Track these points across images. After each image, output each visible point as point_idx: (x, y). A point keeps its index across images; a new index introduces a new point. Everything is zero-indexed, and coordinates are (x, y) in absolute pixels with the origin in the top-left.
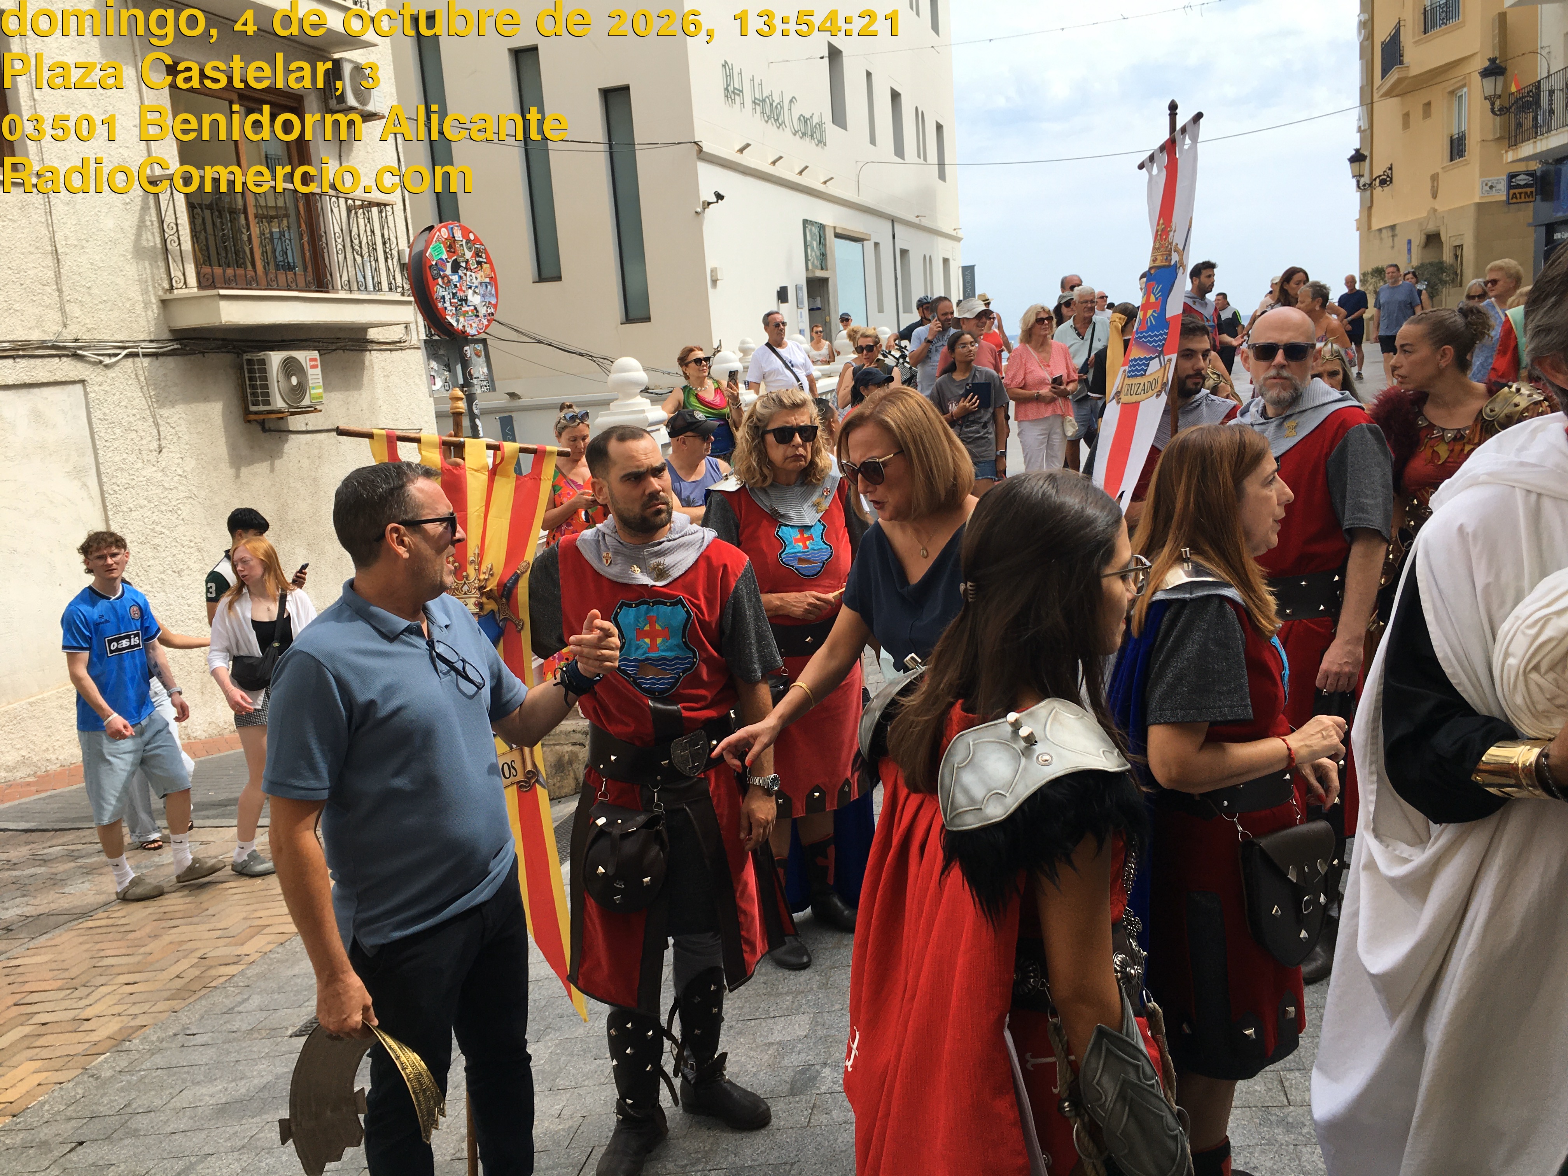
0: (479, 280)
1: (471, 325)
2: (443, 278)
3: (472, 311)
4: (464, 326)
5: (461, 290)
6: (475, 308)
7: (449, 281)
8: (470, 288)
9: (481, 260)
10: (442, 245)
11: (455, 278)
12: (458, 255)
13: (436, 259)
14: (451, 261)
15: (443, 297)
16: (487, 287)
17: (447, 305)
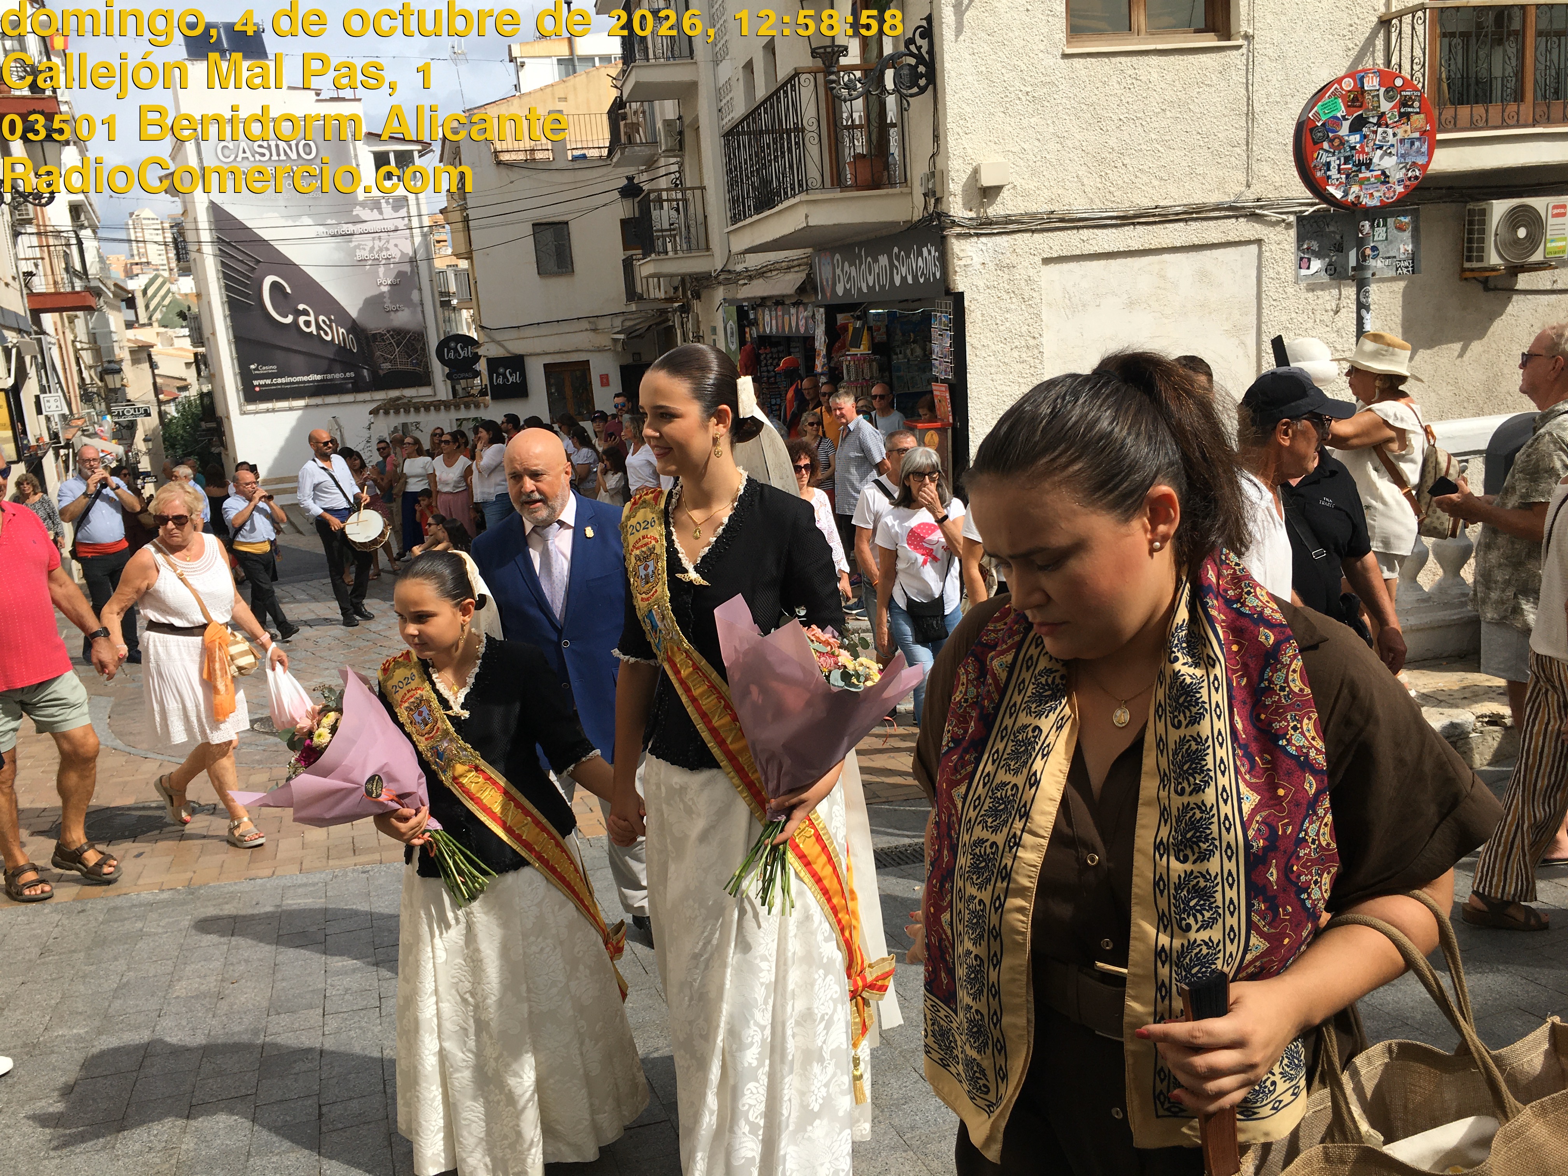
0: (1399, 137)
1: (1371, 195)
2: (1331, 141)
3: (1376, 177)
4: (1358, 197)
5: (1363, 152)
6: (1384, 173)
7: (1342, 143)
8: (1381, 147)
9: (1410, 110)
10: (1340, 100)
11: (1355, 139)
12: (1368, 110)
13: (1324, 118)
14: (1351, 118)
15: (1328, 164)
16: (1412, 144)
17: (1333, 173)
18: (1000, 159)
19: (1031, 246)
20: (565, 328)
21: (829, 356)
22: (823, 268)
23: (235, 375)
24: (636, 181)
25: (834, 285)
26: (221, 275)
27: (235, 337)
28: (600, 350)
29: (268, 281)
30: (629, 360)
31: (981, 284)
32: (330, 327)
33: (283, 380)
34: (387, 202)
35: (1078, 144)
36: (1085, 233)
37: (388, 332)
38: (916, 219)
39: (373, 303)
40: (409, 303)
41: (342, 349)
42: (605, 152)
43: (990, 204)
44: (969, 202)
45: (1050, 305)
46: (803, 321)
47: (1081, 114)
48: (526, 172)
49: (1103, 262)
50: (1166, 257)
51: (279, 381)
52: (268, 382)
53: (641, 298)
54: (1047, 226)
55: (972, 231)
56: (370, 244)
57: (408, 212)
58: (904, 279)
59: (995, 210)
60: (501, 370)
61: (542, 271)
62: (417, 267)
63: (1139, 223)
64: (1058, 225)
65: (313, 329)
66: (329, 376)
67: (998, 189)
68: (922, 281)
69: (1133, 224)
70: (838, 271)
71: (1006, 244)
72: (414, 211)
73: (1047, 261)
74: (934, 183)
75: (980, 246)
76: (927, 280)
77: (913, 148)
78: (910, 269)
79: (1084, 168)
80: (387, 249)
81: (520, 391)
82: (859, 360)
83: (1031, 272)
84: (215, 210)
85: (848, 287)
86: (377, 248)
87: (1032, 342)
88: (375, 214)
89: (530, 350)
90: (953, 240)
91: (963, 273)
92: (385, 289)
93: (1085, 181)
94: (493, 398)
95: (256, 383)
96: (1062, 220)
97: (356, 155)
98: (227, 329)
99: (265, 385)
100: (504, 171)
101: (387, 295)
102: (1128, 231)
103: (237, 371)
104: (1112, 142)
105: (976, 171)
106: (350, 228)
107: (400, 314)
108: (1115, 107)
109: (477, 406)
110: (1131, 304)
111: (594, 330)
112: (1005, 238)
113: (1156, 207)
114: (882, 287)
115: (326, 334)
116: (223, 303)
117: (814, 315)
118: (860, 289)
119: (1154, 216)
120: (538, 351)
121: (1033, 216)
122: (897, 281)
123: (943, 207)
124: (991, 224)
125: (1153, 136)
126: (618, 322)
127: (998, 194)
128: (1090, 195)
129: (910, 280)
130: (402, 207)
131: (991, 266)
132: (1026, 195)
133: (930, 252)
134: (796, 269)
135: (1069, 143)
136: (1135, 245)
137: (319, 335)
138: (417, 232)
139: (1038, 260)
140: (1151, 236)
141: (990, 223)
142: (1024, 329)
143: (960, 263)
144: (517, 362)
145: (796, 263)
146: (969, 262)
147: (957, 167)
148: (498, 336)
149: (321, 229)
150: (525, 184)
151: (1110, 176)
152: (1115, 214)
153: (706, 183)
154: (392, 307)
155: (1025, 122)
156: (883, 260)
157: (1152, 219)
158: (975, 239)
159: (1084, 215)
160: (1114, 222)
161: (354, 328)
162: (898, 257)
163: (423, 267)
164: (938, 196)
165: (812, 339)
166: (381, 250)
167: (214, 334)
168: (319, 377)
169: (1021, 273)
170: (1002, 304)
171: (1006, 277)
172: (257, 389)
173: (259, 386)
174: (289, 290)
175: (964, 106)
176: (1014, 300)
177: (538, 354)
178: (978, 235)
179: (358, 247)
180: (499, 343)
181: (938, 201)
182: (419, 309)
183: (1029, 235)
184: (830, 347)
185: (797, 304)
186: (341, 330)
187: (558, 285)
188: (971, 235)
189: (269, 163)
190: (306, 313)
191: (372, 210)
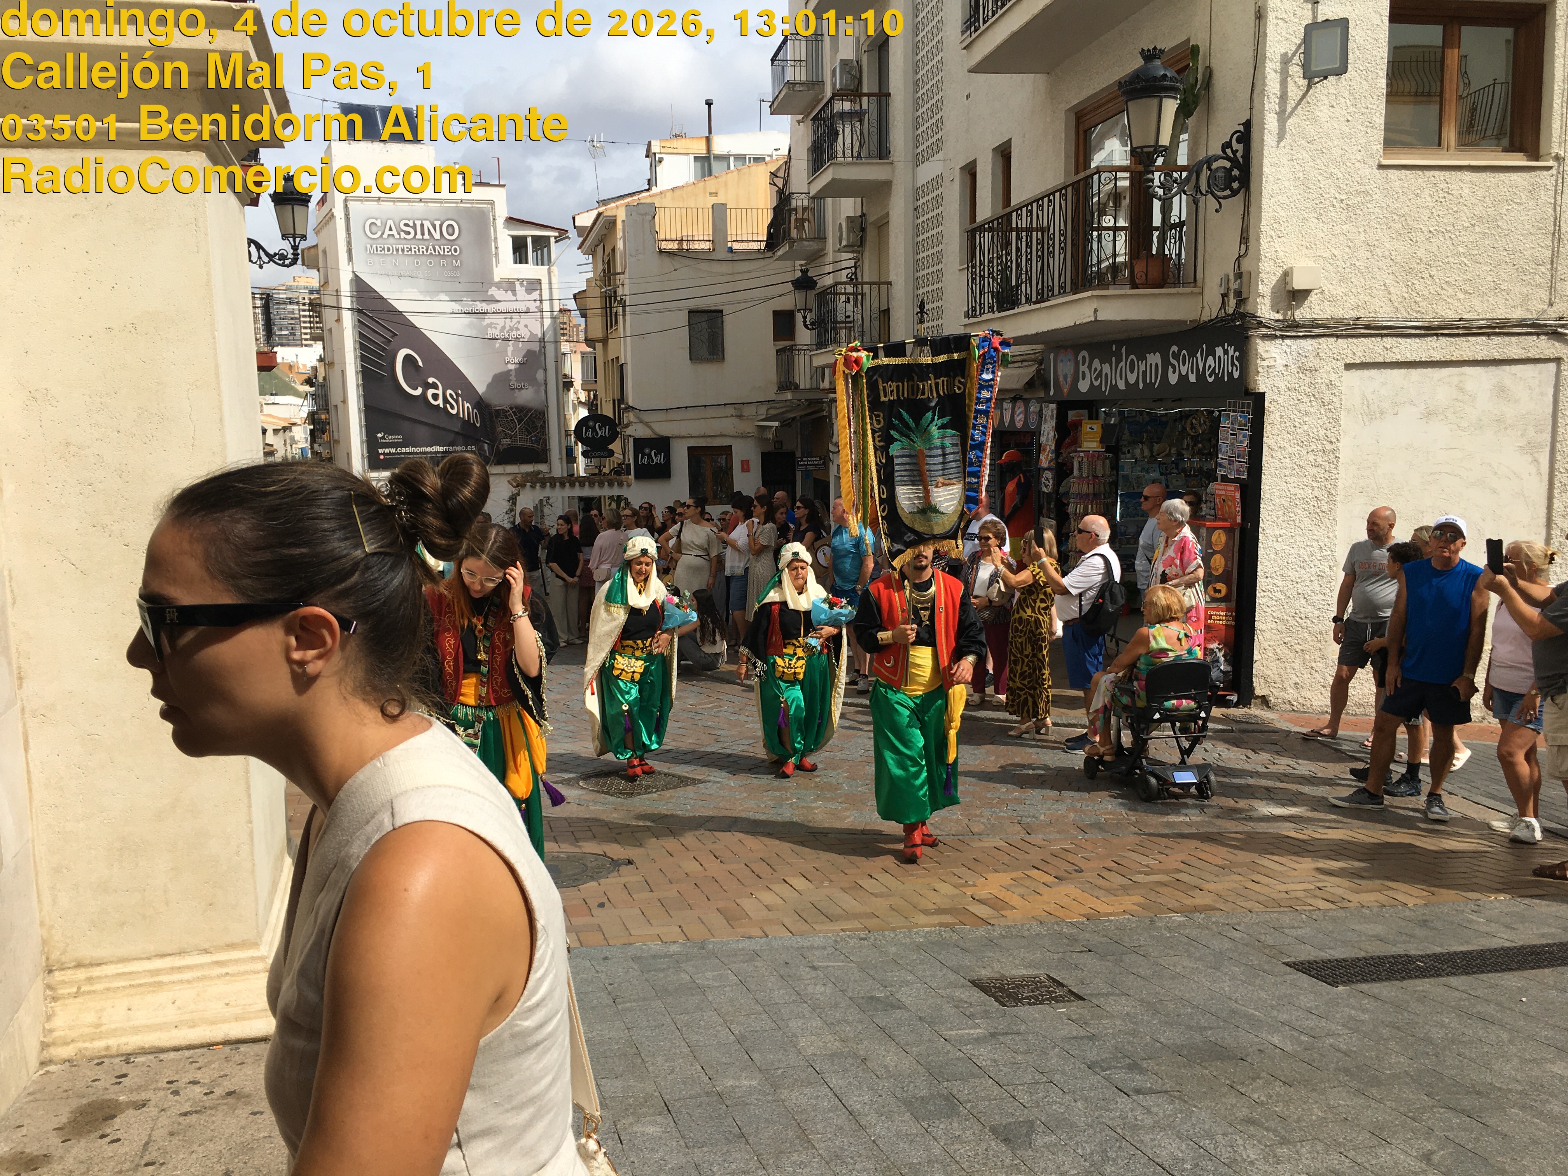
18: (1311, 264)
19: (1335, 351)
20: (711, 412)
21: (1058, 451)
22: (1060, 366)
23: (362, 442)
24: (809, 274)
25: (1076, 380)
26: (358, 346)
27: (365, 406)
28: (743, 436)
29: (402, 353)
30: (770, 448)
31: (1282, 386)
32: (457, 401)
33: (407, 450)
34: (522, 284)
35: (1387, 253)
36: (1389, 341)
37: (511, 408)
38: (1206, 317)
39: (500, 380)
40: (533, 381)
41: (466, 424)
42: (763, 245)
43: (1299, 306)
44: (1277, 303)
45: (1348, 411)
46: (1022, 416)
47: (1392, 224)
48: (687, 261)
49: (1403, 371)
50: (1466, 369)
51: (404, 450)
52: (393, 450)
53: (797, 387)
54: (1353, 332)
55: (1278, 333)
56: (501, 323)
57: (541, 295)
58: (1183, 379)
59: (1302, 313)
60: (647, 451)
61: (694, 357)
62: (544, 347)
63: (1443, 335)
64: (1363, 331)
65: (440, 402)
66: (451, 449)
67: (1306, 293)
68: (1210, 380)
69: (1437, 335)
70: (1083, 368)
71: (1310, 348)
72: (545, 296)
73: (1349, 367)
74: (1241, 284)
75: (1285, 348)
76: (1219, 380)
77: (1209, 249)
78: (1194, 368)
79: (1391, 277)
80: (518, 329)
81: (662, 472)
82: (1093, 456)
83: (1333, 377)
84: (357, 282)
85: (1096, 383)
86: (508, 328)
87: (1329, 447)
88: (509, 295)
89: (676, 433)
90: (1259, 341)
91: (1265, 374)
92: (511, 367)
93: (1392, 289)
94: (638, 477)
95: (381, 451)
96: (1367, 327)
97: (496, 238)
98: (359, 397)
99: (390, 454)
100: (666, 260)
101: (513, 373)
102: (1431, 342)
103: (364, 438)
104: (1421, 253)
105: (1287, 275)
106: (484, 307)
107: (523, 391)
108: (1426, 219)
109: (620, 485)
110: (1429, 414)
111: (740, 417)
112: (1310, 341)
113: (1460, 320)
114: (1149, 386)
115: (452, 407)
116: (357, 372)
117: (1041, 410)
118: (1114, 387)
119: (1457, 328)
120: (684, 434)
121: (1340, 322)
122: (1173, 379)
123: (1249, 308)
124: (1297, 327)
125: (1461, 250)
126: (763, 410)
127: (1306, 298)
128: (1396, 304)
129: (1192, 378)
130: (536, 290)
131: (1294, 368)
132: (1333, 300)
133: (1226, 352)
134: (1020, 364)
135: (1379, 252)
136: (1437, 356)
137: (445, 407)
138: (547, 315)
139: (1340, 364)
140: (1452, 349)
141: (1296, 325)
142: (1322, 433)
143: (1263, 363)
144: (662, 444)
145: (1018, 358)
146: (1273, 363)
147: (1268, 269)
148: (646, 417)
149: (456, 307)
150: (685, 273)
151: (1417, 286)
152: (1420, 324)
153: (892, 278)
154: (516, 385)
155: (1337, 229)
156: (1154, 359)
157: (1455, 331)
158: (1279, 341)
159: (1389, 324)
160: (1418, 332)
161: (480, 404)
162: (1176, 356)
163: (550, 348)
164: (1244, 296)
165: (1037, 433)
166: (511, 329)
167: (345, 401)
168: (441, 449)
169: (1322, 377)
170: (1302, 407)
171: (1308, 380)
172: (382, 457)
173: (384, 454)
174: (420, 364)
175: (1279, 210)
176: (1314, 403)
177: (684, 437)
178: (1283, 337)
179: (490, 325)
180: (647, 424)
181: (1241, 300)
182: (543, 388)
183: (1331, 340)
184: (1059, 444)
185: (1014, 400)
186: (467, 405)
187: (709, 371)
188: (1276, 337)
189: (414, 241)
190: (434, 386)
191: (506, 291)
